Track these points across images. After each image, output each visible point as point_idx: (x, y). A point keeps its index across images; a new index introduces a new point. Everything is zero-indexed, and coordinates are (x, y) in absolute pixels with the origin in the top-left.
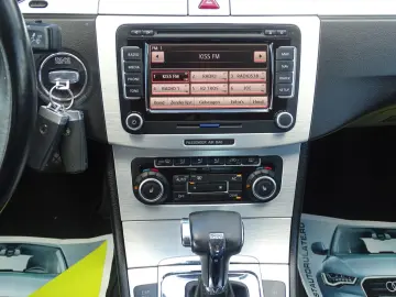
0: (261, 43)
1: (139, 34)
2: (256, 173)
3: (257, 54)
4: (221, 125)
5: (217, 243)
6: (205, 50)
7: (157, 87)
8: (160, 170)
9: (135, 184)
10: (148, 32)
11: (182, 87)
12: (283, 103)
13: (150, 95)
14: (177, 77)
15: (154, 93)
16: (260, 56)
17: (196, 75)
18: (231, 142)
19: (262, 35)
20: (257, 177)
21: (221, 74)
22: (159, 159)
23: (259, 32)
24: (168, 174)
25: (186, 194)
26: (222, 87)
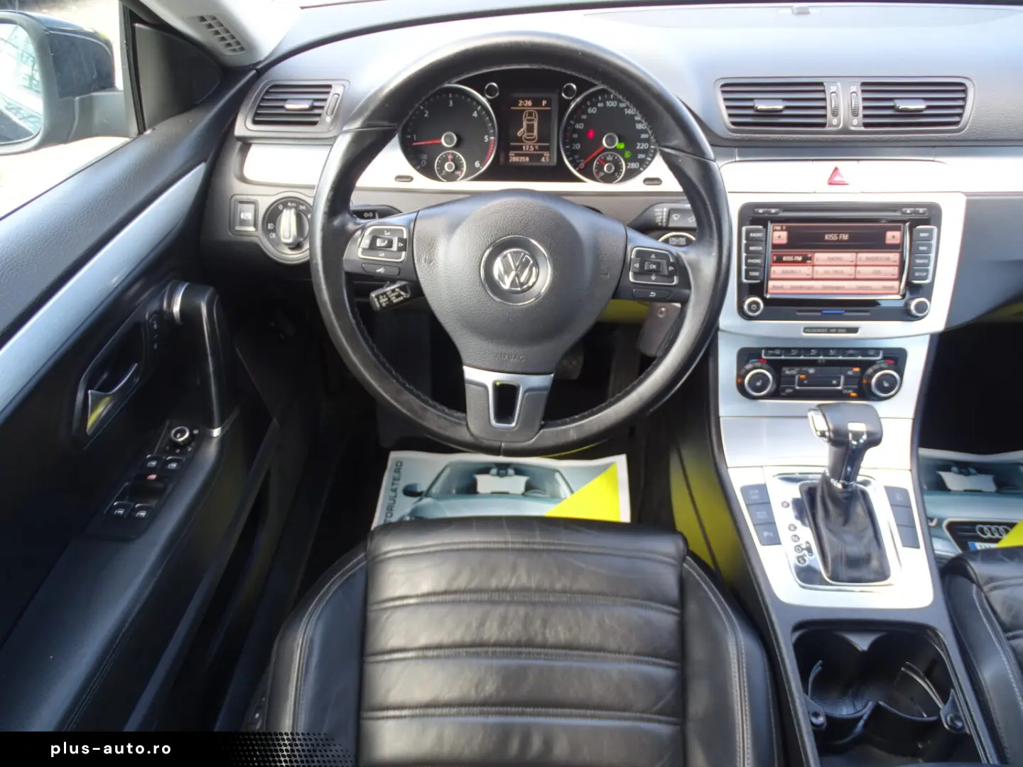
0: (896, 224)
1: (764, 213)
2: (875, 367)
3: (889, 234)
4: (846, 311)
5: (857, 435)
6: (832, 230)
7: (777, 270)
8: (769, 362)
9: (741, 377)
10: (773, 211)
11: (804, 270)
12: (917, 289)
13: (769, 279)
14: (800, 259)
15: (772, 276)
16: (892, 237)
17: (820, 256)
18: (855, 330)
19: (898, 214)
20: (876, 372)
21: (847, 256)
22: (767, 349)
23: (895, 211)
24: (776, 366)
25: (794, 388)
26: (849, 271)
